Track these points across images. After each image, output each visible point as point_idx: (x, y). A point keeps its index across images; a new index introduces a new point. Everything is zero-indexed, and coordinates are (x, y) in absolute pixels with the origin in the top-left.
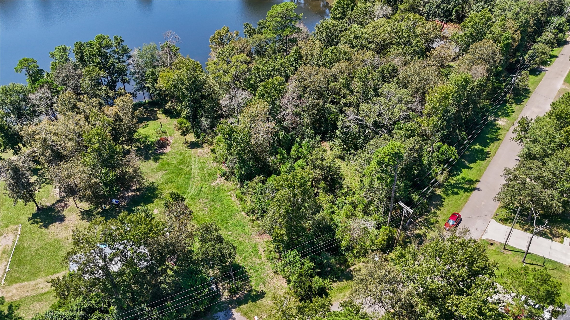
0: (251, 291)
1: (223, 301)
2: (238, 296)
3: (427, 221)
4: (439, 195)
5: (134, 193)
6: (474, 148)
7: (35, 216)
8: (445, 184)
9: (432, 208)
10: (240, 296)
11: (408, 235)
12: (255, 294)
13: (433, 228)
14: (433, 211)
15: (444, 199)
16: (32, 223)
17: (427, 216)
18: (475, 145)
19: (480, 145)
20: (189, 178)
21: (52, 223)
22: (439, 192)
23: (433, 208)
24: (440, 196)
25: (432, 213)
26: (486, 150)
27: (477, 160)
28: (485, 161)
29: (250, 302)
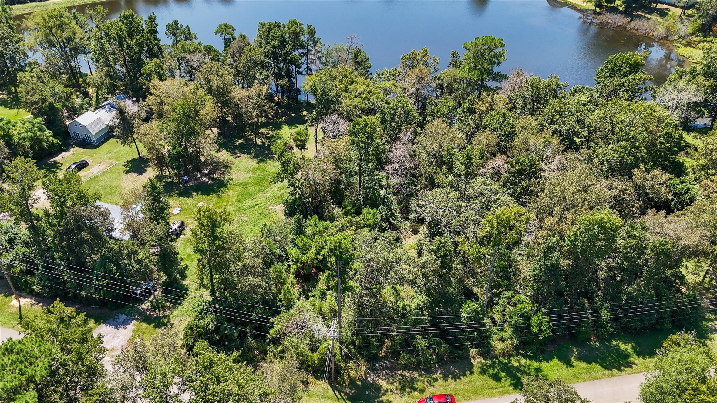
0: (165, 317)
1: (138, 309)
2: (152, 313)
3: (413, 380)
4: (472, 364)
5: (207, 180)
6: (617, 345)
7: (134, 160)
8: (501, 358)
9: (439, 372)
10: (153, 314)
11: (366, 378)
12: (165, 321)
13: (406, 394)
14: (434, 376)
15: (472, 373)
16: (124, 165)
17: (419, 376)
18: (624, 343)
19: (633, 348)
20: (260, 191)
21: (133, 172)
22: (477, 362)
23: (440, 374)
24: (471, 366)
25: (430, 377)
26: (634, 359)
27: (596, 362)
28: (607, 372)
29: (153, 325)
